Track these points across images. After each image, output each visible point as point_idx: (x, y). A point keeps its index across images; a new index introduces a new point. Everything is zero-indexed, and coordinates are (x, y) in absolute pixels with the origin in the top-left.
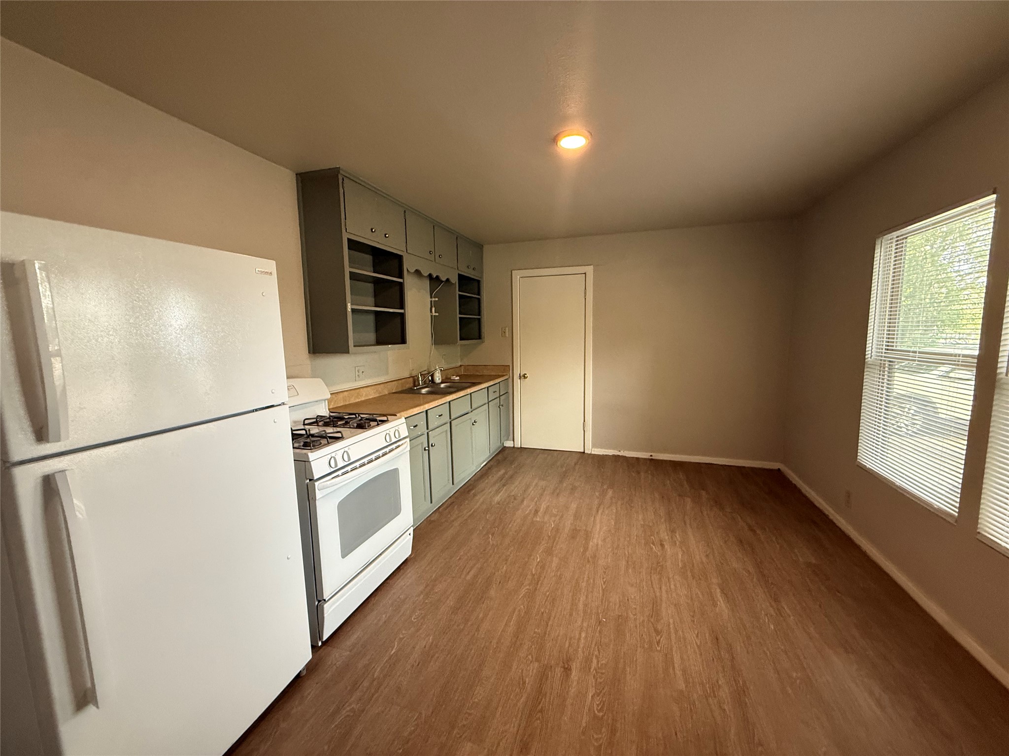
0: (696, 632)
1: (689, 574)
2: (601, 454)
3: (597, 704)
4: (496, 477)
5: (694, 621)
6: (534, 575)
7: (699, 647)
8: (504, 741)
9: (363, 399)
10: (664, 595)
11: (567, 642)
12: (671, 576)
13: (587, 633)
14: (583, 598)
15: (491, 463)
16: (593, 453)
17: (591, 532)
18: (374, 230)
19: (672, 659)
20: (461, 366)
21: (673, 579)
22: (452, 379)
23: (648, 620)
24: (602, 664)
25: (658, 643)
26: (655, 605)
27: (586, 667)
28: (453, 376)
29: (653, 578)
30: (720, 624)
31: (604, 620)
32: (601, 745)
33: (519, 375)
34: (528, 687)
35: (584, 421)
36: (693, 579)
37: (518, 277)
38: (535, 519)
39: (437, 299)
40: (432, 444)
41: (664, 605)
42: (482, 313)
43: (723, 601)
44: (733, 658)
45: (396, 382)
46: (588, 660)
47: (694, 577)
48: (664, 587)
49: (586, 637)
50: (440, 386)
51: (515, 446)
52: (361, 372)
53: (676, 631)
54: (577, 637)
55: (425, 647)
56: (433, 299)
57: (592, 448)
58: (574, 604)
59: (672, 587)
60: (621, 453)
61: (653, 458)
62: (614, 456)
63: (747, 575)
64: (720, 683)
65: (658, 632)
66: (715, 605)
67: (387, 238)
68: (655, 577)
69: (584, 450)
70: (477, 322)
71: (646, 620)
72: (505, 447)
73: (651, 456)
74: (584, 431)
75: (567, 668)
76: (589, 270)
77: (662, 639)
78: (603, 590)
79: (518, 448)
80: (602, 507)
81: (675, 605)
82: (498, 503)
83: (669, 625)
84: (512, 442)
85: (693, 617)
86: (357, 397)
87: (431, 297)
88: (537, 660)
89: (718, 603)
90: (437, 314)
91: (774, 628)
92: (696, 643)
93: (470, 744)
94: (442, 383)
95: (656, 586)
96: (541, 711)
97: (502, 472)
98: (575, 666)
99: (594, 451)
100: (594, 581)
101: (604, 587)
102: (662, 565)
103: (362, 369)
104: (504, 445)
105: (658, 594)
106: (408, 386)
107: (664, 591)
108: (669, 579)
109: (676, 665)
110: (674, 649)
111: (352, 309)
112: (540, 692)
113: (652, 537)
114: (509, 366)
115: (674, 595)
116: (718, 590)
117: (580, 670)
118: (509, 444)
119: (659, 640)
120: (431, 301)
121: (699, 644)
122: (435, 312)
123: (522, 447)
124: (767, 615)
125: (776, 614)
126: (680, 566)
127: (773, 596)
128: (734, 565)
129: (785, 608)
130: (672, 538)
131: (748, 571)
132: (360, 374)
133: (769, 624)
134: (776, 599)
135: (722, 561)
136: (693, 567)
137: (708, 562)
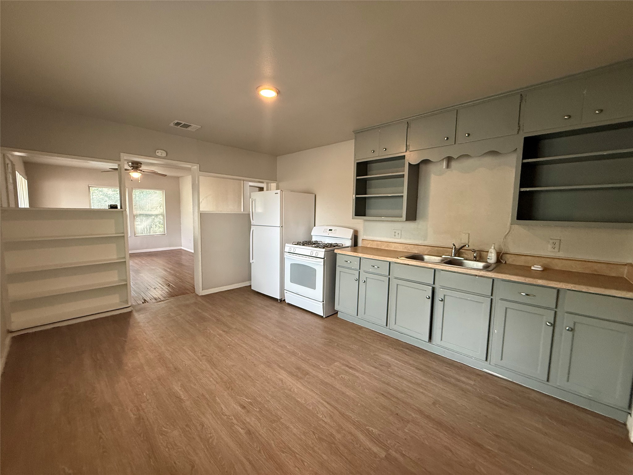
0: (186, 365)
1: (207, 396)
10: (212, 372)
12: (217, 385)
18: (373, 151)
21: (215, 384)
23: (211, 357)
25: (201, 353)
26: (214, 365)
29: (226, 376)
30: (176, 377)
31: (228, 347)
36: (202, 394)
40: (363, 281)
41: (209, 367)
43: (178, 392)
47: (203, 395)
48: (216, 376)
53: (196, 361)
59: (211, 379)
65: (204, 355)
66: (183, 386)
67: (386, 150)
68: (226, 378)
71: (212, 356)
81: (203, 371)
83: (201, 361)
85: (191, 371)
89: (180, 388)
91: (143, 393)
102: (228, 389)
103: (398, 232)
105: (216, 370)
107: (214, 374)
108: (217, 383)
113: (258, 410)
115: (208, 375)
116: (183, 397)
121: (184, 362)
124: (148, 400)
125: (141, 406)
126: (217, 398)
127: (141, 420)
128: (176, 433)
129: (134, 415)
130: (244, 423)
131: (162, 434)
132: (396, 234)
133: (146, 395)
134: (140, 419)
135: (187, 429)
136: (208, 404)
137: (199, 419)
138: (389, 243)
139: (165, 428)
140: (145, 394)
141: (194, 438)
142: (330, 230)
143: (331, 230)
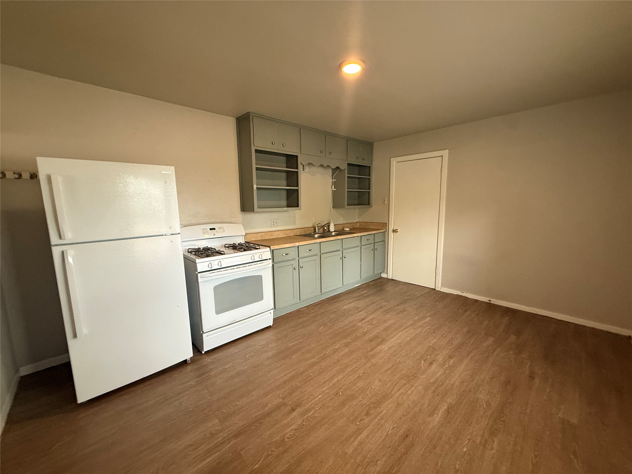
0: (395, 426)
1: (432, 389)
2: (448, 292)
3: (290, 434)
4: (358, 294)
5: (401, 418)
6: (325, 355)
7: (387, 435)
8: (232, 427)
9: (275, 237)
10: (397, 395)
11: (308, 396)
12: (415, 385)
13: (322, 397)
14: (340, 377)
15: (363, 286)
16: (441, 290)
17: (386, 341)
18: (273, 143)
19: (360, 433)
20: (358, 222)
21: (415, 387)
22: (344, 229)
23: (369, 405)
24: (314, 416)
25: (361, 420)
27: (303, 414)
28: (346, 228)
29: (400, 382)
30: (420, 429)
31: (341, 394)
32: (271, 455)
33: (392, 230)
34: (266, 409)
35: (436, 266)
36: (432, 393)
37: (395, 162)
38: (357, 324)
39: (335, 180)
40: (301, 267)
41: (390, 400)
42: (371, 188)
43: (442, 415)
44: (406, 453)
45: (300, 230)
46: (309, 410)
47: (434, 392)
48: (402, 390)
49: (320, 398)
50: (332, 233)
51: (388, 278)
52: (275, 222)
53: (382, 419)
54: (315, 396)
55: (240, 370)
56: (333, 180)
57: (441, 287)
58: (332, 378)
59: (409, 392)
60: (464, 294)
61: (491, 302)
62: (458, 295)
63: (485, 406)
64: (378, 463)
65: (367, 414)
66: (431, 414)
67: (285, 147)
68: (403, 382)
69: (435, 288)
70: (368, 194)
71: (367, 404)
72: (382, 277)
73: (490, 301)
74: (436, 273)
75: (293, 409)
76: (446, 153)
77: (366, 419)
78: (358, 377)
79: (390, 279)
80: (411, 327)
81: (398, 404)
82: (344, 310)
83: (380, 413)
84: (386, 275)
85: (404, 416)
86: (271, 236)
87: (332, 179)
88: (283, 399)
89: (435, 416)
90: (335, 189)
91: (465, 453)
92: (388, 432)
93: (217, 421)
94: (334, 232)
95: (396, 388)
96: (260, 423)
97: (365, 292)
98: (299, 410)
99: (442, 289)
100: (358, 370)
101: (361, 375)
102: (417, 376)
103: (275, 221)
104: (382, 276)
105: (393, 392)
106: (309, 232)
107: (400, 392)
108: (412, 387)
109: (359, 438)
110: (368, 428)
111: (257, 188)
112: (269, 414)
113: (429, 356)
114: (386, 223)
115: (405, 398)
116: (445, 408)
117: (299, 413)
118: (384, 275)
119: (363, 419)
120: (332, 181)
121: (389, 433)
122: (334, 188)
123: (393, 279)
124: (470, 440)
125: (481, 442)
126: (431, 381)
127: (492, 430)
128: (481, 396)
129: (494, 442)
130: (445, 361)
131: (490, 405)
132: (275, 223)
133: (464, 447)
134: (493, 433)
135: (472, 390)
136: (442, 385)
137: (459, 386)
138: (271, 232)
139: (484, 405)
140: (465, 450)
141: (476, 384)
142: (211, 229)
143: (214, 229)
